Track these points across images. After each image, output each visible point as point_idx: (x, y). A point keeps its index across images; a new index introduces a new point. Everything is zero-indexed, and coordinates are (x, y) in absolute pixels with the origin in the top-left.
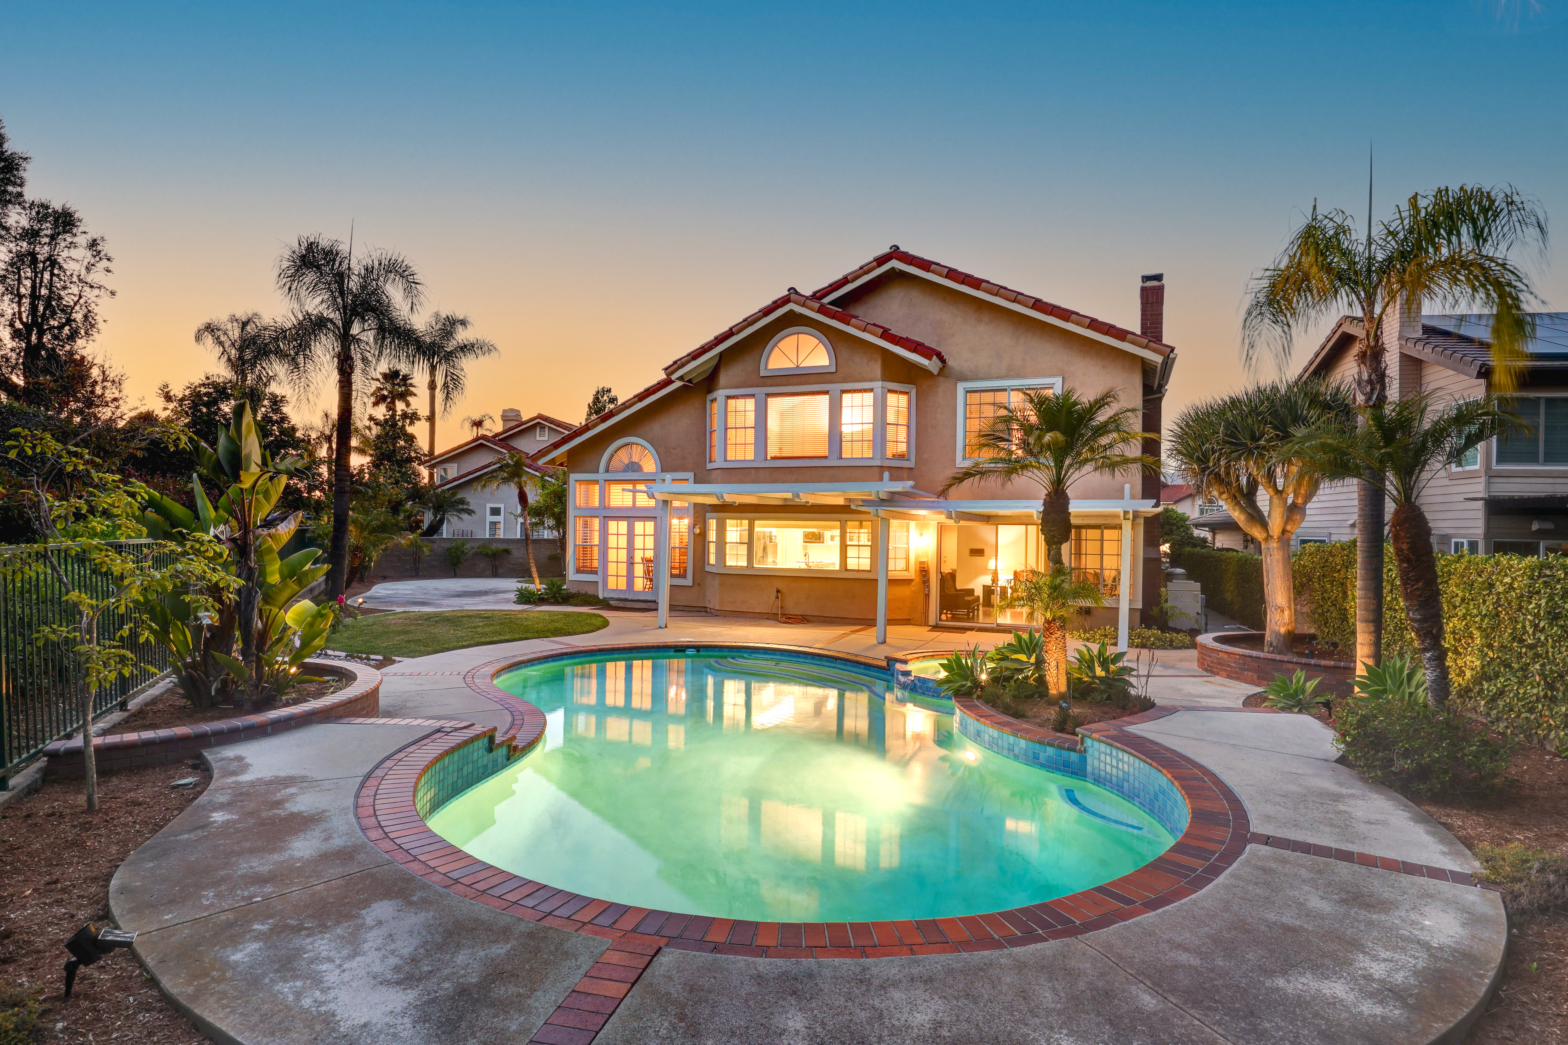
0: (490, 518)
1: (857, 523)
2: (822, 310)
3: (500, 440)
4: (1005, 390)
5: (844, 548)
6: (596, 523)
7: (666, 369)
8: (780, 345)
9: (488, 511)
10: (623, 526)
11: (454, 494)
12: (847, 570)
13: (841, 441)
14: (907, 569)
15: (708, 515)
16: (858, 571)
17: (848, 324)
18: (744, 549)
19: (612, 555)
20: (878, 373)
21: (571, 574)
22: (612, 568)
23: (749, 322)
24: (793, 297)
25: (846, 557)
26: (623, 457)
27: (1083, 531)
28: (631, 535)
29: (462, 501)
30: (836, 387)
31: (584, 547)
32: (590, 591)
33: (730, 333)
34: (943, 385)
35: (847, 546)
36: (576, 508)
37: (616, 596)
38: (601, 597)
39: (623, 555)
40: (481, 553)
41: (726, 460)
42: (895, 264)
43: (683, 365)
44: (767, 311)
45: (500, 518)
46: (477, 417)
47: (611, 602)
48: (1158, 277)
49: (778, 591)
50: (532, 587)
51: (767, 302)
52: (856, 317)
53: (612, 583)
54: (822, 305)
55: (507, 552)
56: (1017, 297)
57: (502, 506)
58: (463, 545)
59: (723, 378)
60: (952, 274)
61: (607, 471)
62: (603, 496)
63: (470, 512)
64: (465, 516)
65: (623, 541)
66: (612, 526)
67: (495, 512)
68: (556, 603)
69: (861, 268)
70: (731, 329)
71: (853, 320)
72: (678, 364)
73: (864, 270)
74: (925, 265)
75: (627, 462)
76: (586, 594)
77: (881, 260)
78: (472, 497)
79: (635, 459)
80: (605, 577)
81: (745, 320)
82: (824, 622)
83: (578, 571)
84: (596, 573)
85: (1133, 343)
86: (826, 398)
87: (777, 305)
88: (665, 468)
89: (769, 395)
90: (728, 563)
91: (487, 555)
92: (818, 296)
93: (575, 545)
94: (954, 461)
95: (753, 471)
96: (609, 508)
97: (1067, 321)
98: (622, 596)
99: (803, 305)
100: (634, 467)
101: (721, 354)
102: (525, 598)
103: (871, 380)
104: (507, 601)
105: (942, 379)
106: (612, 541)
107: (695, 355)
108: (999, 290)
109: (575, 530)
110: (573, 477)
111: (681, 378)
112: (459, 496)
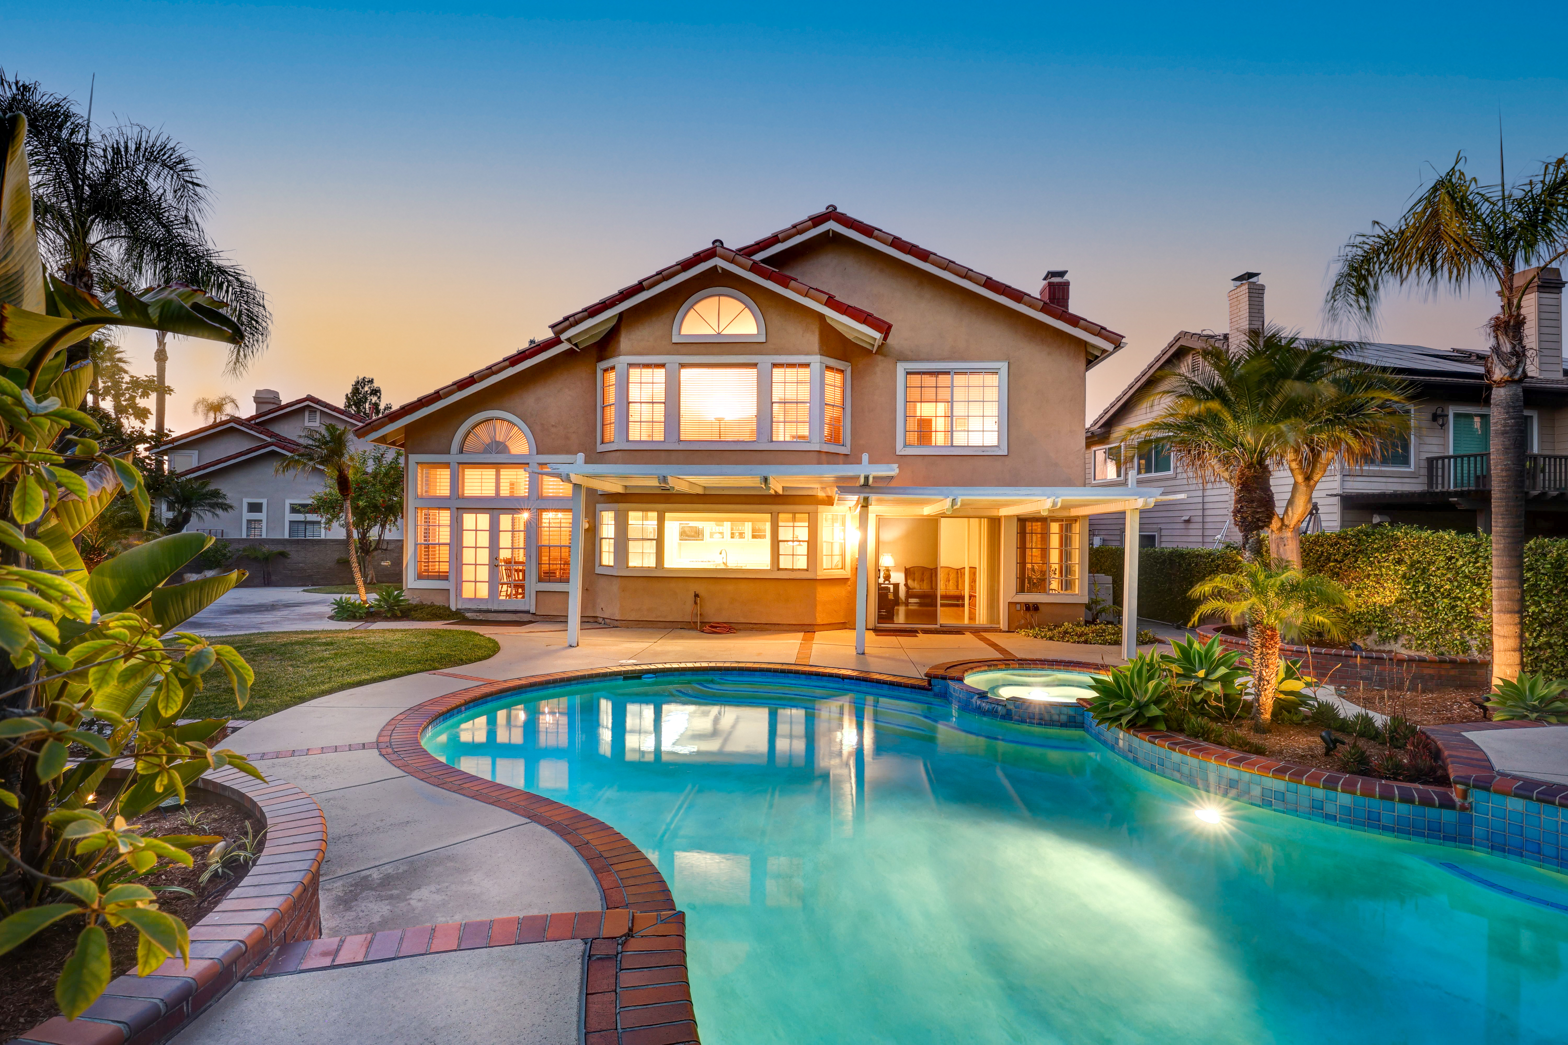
0: (247, 515)
1: (791, 515)
2: (755, 268)
3: (257, 424)
4: (948, 373)
5: (776, 543)
6: (445, 517)
7: (553, 327)
8: (696, 307)
9: (245, 508)
10: (484, 520)
11: (205, 485)
12: (779, 569)
13: (772, 422)
14: (843, 567)
15: (599, 506)
16: (793, 570)
17: (786, 286)
18: (651, 547)
19: (468, 556)
20: (816, 346)
21: (410, 581)
22: (468, 573)
23: (663, 276)
24: (719, 250)
25: (778, 555)
26: (483, 433)
27: (1028, 524)
28: (494, 531)
29: (216, 494)
30: (765, 360)
31: (427, 547)
32: (439, 601)
33: (639, 288)
34: (881, 365)
35: (779, 542)
36: (417, 497)
37: (474, 607)
38: (453, 609)
39: (484, 556)
40: (248, 557)
41: (628, 441)
42: (832, 225)
43: (577, 323)
44: (686, 265)
45: (262, 516)
46: (213, 398)
47: (468, 615)
48: (1062, 274)
49: (696, 596)
50: (353, 598)
51: (688, 253)
52: (795, 280)
53: (468, 591)
54: (755, 263)
55: (283, 555)
56: (967, 274)
57: (264, 501)
58: (225, 547)
59: (625, 341)
60: (897, 243)
61: (461, 451)
62: (456, 482)
63: (226, 507)
64: (220, 512)
65: (484, 539)
66: (469, 520)
67: (255, 508)
68: (395, 618)
69: (794, 227)
70: (640, 283)
71: (793, 283)
72: (571, 321)
73: (797, 229)
74: (868, 231)
75: (487, 440)
76: (432, 606)
77: (817, 221)
78: (228, 488)
79: (500, 438)
80: (459, 583)
81: (658, 274)
82: (752, 629)
83: (420, 577)
84: (446, 578)
85: (1085, 329)
86: (753, 372)
87: (698, 258)
88: (540, 449)
89: (683, 366)
90: (632, 564)
91: (256, 559)
92: (749, 251)
93: (416, 545)
94: (894, 448)
95: (663, 453)
96: (464, 498)
97: (1019, 302)
98: (483, 607)
99: (732, 261)
100: (500, 447)
101: (621, 315)
102: (345, 612)
103: (807, 354)
104: (320, 616)
105: (879, 358)
106: (468, 539)
107: (593, 311)
108: (948, 265)
109: (416, 526)
110: (413, 458)
111: (569, 340)
112: (212, 487)
